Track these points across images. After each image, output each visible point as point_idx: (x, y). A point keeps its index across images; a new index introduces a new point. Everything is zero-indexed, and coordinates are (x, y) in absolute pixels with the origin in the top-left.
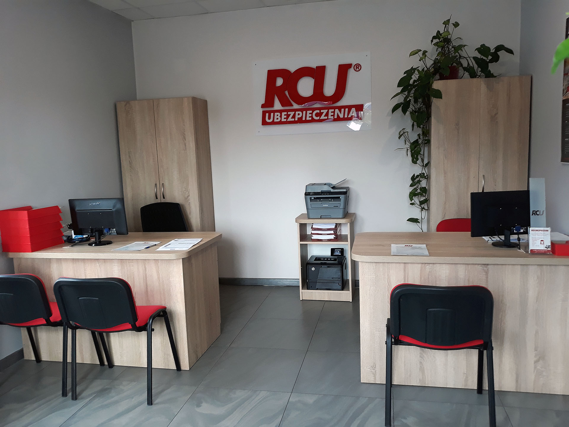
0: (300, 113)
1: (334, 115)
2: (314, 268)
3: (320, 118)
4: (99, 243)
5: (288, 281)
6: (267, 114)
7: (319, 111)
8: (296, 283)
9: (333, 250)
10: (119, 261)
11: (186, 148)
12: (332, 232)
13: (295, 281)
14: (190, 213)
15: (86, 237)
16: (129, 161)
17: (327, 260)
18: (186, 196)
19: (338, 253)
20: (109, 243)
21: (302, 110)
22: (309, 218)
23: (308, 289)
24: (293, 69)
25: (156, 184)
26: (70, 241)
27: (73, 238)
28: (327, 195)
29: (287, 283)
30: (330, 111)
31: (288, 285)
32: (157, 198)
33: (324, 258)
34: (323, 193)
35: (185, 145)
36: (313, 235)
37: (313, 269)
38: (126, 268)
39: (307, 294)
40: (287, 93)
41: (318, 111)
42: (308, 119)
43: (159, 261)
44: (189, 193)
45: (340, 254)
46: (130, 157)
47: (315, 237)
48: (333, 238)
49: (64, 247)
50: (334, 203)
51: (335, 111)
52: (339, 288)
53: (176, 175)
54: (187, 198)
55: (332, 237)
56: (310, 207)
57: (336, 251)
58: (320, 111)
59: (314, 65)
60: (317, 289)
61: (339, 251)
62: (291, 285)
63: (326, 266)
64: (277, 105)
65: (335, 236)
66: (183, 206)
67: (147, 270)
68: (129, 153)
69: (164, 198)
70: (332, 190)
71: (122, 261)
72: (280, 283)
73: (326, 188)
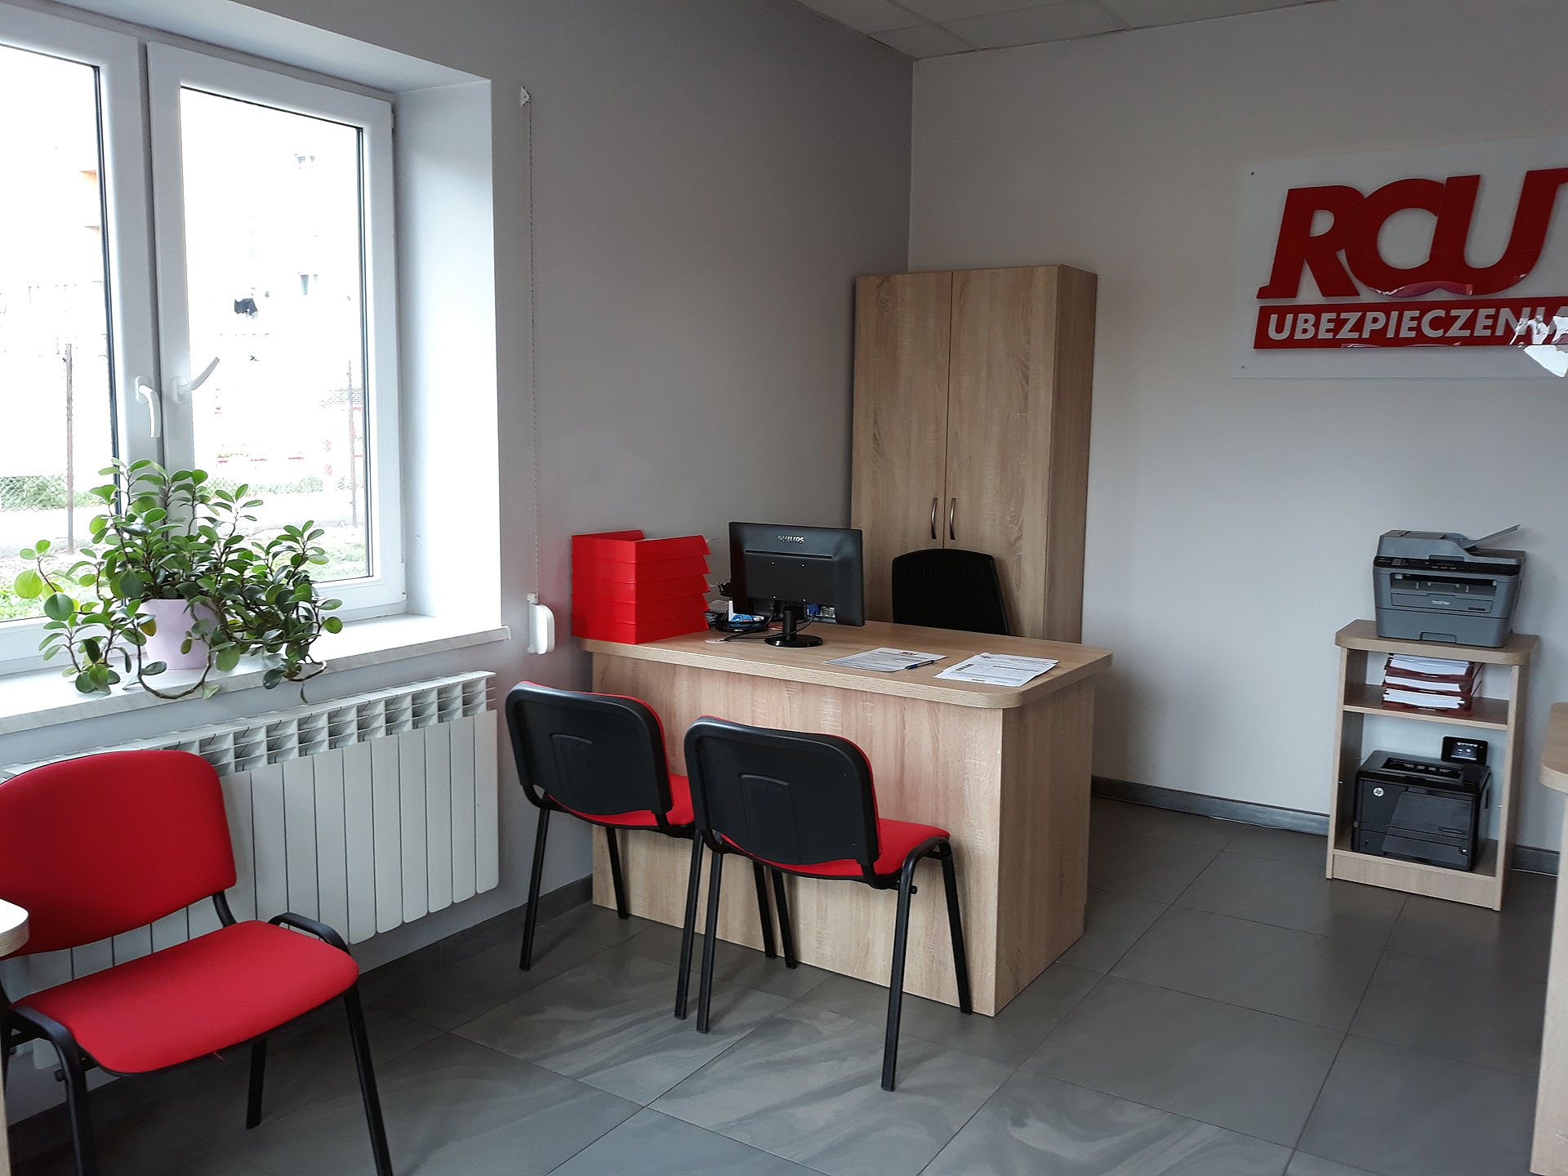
0: (1381, 316)
1: (1493, 327)
2: (1380, 789)
3: (1445, 332)
4: (792, 640)
5: (1289, 816)
6: (1274, 318)
7: (1444, 312)
8: (1313, 824)
9: (1449, 744)
10: (840, 691)
11: (1026, 407)
12: (1455, 688)
13: (1312, 820)
14: (1018, 586)
15: (761, 622)
16: (874, 434)
17: (1426, 771)
18: (1013, 538)
19: (1466, 754)
20: (815, 642)
21: (1386, 308)
22: (1381, 637)
23: (1353, 849)
24: (1368, 184)
25: (937, 499)
26: (722, 627)
27: (730, 620)
28: (1448, 570)
29: (1286, 821)
30: (1483, 312)
31: (1288, 827)
32: (934, 537)
33: (1416, 764)
34: (1434, 563)
35: (1026, 398)
36: (1389, 691)
37: (1379, 792)
38: (853, 714)
39: (1346, 864)
40: (1342, 256)
41: (1442, 313)
42: (1404, 334)
43: (942, 707)
44: (1021, 528)
45: (1475, 759)
46: (876, 422)
47: (1393, 696)
48: (1457, 707)
49: (707, 639)
50: (1469, 597)
51: (1498, 313)
52: (1459, 863)
53: (990, 480)
54: (1013, 545)
55: (1454, 703)
56: (1387, 604)
57: (1460, 747)
58: (1448, 313)
59: (1440, 173)
60: (1385, 855)
61: (1469, 747)
62: (1297, 829)
63: (1423, 790)
64: (1309, 291)
65: (1463, 702)
66: (1001, 562)
67: (907, 726)
68: (875, 413)
69: (953, 538)
70: (1468, 558)
71: (845, 693)
72: (1264, 819)
73: (1447, 550)
